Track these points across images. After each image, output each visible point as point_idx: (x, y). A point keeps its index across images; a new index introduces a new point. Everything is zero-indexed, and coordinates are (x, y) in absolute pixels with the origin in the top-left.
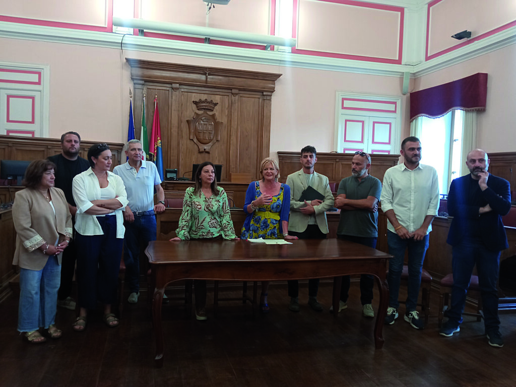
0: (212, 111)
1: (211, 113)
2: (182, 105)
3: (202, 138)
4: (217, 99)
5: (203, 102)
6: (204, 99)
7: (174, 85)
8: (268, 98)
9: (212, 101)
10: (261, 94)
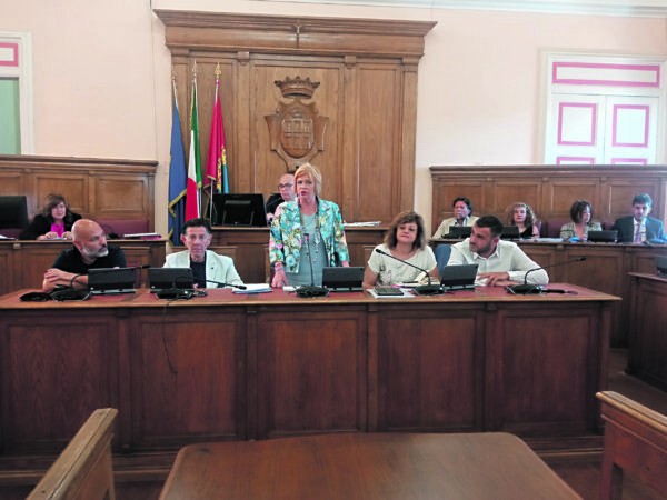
0: (310, 97)
1: (307, 102)
2: (256, 89)
3: (291, 146)
4: (318, 75)
5: (294, 82)
6: (295, 76)
7: (240, 55)
8: (412, 68)
9: (308, 79)
10: (398, 61)
